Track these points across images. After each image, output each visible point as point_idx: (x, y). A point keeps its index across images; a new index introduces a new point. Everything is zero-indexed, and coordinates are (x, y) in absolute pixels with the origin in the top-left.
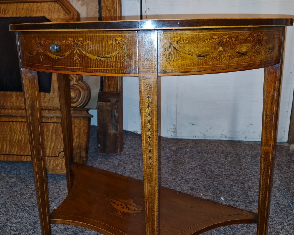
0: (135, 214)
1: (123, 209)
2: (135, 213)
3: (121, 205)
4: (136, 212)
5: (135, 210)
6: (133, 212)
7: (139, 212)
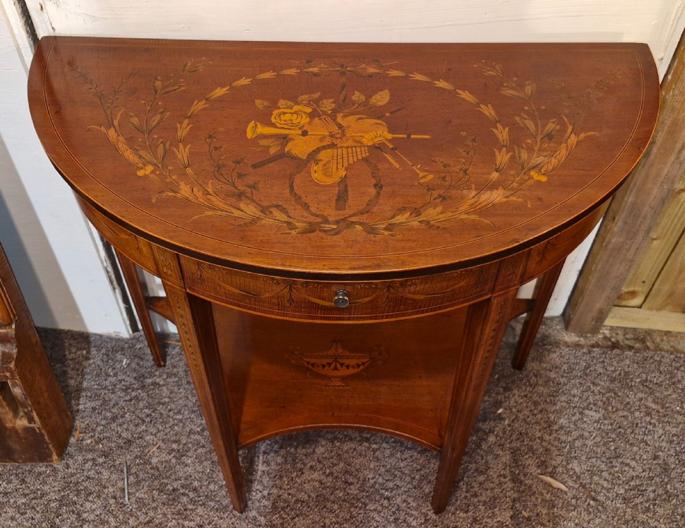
0: (363, 373)
1: (336, 371)
2: (362, 371)
4: (361, 367)
5: (358, 366)
6: (356, 370)
7: (366, 365)
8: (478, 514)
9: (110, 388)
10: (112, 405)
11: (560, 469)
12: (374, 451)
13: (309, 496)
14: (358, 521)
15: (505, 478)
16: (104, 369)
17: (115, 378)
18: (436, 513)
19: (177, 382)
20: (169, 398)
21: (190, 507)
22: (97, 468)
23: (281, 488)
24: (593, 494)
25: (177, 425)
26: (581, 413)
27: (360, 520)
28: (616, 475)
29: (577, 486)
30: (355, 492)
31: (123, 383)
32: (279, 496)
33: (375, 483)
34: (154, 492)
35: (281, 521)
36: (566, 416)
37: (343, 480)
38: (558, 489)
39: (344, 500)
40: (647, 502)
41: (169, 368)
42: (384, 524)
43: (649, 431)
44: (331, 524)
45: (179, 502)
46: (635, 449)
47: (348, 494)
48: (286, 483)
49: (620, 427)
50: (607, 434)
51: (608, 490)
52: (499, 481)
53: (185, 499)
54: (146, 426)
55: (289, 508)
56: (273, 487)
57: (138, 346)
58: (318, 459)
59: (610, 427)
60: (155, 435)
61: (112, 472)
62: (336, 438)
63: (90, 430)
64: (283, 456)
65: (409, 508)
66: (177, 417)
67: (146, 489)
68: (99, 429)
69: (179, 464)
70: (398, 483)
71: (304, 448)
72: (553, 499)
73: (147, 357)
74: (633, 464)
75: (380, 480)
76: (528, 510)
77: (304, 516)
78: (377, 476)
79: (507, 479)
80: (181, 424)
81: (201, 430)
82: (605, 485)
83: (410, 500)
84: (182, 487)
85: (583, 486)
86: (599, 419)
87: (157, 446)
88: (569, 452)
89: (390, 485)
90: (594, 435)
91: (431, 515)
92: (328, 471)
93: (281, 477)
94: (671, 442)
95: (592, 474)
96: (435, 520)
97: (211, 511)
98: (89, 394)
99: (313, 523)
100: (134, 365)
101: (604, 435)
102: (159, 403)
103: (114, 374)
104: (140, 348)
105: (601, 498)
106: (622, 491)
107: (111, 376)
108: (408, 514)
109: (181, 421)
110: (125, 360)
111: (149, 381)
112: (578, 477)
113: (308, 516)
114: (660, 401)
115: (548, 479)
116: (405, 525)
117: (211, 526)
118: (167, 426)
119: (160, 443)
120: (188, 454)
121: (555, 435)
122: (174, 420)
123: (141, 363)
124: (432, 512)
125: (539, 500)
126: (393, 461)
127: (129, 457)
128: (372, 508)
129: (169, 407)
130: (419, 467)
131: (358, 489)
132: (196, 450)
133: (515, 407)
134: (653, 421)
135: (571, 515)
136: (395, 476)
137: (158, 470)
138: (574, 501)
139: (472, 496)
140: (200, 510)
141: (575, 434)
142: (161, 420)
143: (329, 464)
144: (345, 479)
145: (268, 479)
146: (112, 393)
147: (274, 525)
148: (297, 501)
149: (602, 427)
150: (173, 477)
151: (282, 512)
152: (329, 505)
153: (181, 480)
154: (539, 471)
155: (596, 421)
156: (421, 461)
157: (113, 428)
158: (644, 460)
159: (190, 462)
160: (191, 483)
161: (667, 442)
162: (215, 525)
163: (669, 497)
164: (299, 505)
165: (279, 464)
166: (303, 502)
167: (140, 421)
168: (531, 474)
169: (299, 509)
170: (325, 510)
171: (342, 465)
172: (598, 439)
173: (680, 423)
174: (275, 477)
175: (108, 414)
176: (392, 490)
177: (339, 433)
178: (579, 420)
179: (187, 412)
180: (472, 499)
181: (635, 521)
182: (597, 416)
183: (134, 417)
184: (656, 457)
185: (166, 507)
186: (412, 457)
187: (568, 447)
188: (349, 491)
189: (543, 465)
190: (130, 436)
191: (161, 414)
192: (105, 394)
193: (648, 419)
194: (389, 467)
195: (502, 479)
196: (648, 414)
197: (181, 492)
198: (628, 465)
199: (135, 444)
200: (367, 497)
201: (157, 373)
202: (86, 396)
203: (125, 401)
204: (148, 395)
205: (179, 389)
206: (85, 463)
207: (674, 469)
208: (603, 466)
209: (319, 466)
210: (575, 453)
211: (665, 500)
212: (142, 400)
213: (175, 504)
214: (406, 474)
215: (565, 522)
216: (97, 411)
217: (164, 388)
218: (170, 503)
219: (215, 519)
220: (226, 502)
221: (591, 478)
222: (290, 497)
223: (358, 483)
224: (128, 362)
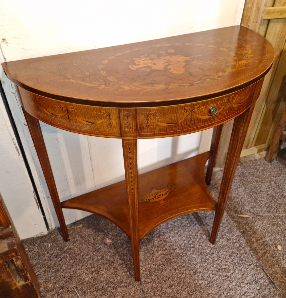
1: (159, 198)
3: (155, 197)
5: (166, 193)
7: (169, 192)
8: (227, 237)
9: (48, 259)
10: (53, 266)
11: (243, 211)
12: (177, 233)
13: (162, 261)
14: (187, 261)
15: (229, 220)
16: (41, 253)
17: (48, 254)
18: (213, 244)
19: (80, 243)
20: (79, 251)
21: (114, 291)
22: (60, 295)
23: (149, 264)
24: (258, 214)
25: (89, 260)
26: (237, 190)
27: (188, 260)
28: (260, 205)
29: (251, 214)
30: (179, 251)
31: (54, 254)
32: (150, 267)
33: (185, 244)
34: (94, 293)
35: (156, 277)
36: (233, 193)
37: (172, 249)
38: (246, 217)
39: (177, 256)
40: (275, 209)
41: (72, 240)
42: (197, 257)
43: (261, 187)
44: (178, 267)
45: (108, 291)
46: (260, 195)
47: (177, 253)
48: (150, 261)
49: (252, 190)
50: (249, 194)
51: (261, 211)
52: (228, 222)
53: (110, 289)
54: (75, 267)
55: (157, 270)
56: (145, 265)
57: (52, 237)
58: (157, 246)
59: (249, 191)
60: (81, 269)
61: (69, 294)
62: (160, 235)
63: (48, 281)
64: (143, 252)
65: (202, 247)
66: (88, 257)
67: (89, 294)
68: (52, 278)
69: (99, 276)
70: (193, 240)
71: (149, 245)
72: (247, 221)
73: (59, 239)
74: (263, 199)
75: (186, 242)
76: (241, 229)
77: (165, 270)
78: (184, 242)
79: (230, 221)
80: (91, 259)
81: (102, 257)
82: (259, 210)
83: (201, 244)
84: (106, 284)
85: (253, 213)
86: (244, 190)
87: (85, 273)
88: (242, 204)
89: (191, 242)
90: (246, 196)
91: (212, 245)
92: (164, 249)
93: (146, 260)
94: (269, 188)
95: (253, 208)
96: (214, 247)
97: (124, 288)
98: (39, 266)
99: (170, 270)
100: (55, 245)
101: (248, 194)
102: (76, 256)
103: (47, 253)
104: (54, 237)
105: (261, 214)
106: (265, 209)
107: (46, 254)
108: (204, 249)
109: (90, 258)
110: (50, 245)
111: (66, 248)
112: (250, 211)
113: (166, 269)
114: (258, 177)
115: (241, 216)
116: (205, 253)
117: (127, 294)
118: (85, 263)
119: (86, 271)
120: (101, 270)
121: (234, 201)
122: (87, 259)
123: (58, 243)
124: (211, 244)
125: (243, 224)
126: (186, 233)
127: (74, 283)
128: (189, 254)
129: (82, 255)
130: (197, 231)
131: (180, 249)
132: (104, 267)
133: (216, 197)
134: (260, 184)
135: (255, 224)
136: (191, 238)
137: (91, 283)
138: (253, 219)
139: (222, 232)
140: (119, 290)
141: (240, 198)
142: (81, 262)
143: (163, 246)
144: (173, 248)
145: (142, 263)
146: (50, 261)
147: (155, 280)
148: (159, 266)
149: (246, 192)
150: (99, 282)
151: (155, 273)
152: (172, 261)
153: (103, 282)
154: (237, 214)
155: (243, 191)
156: (196, 229)
157: (59, 275)
158: (265, 197)
159: (104, 272)
160: (109, 281)
161: (268, 188)
162: (129, 293)
163: (280, 205)
164: (160, 267)
165: (143, 255)
166: (161, 265)
167: (71, 267)
168: (235, 216)
169: (161, 268)
170: (172, 263)
171: (168, 244)
172: (248, 196)
173: (268, 181)
174: (144, 261)
175: (54, 270)
176: (192, 243)
177: (160, 233)
178: (238, 192)
179: (91, 253)
180: (222, 233)
181: (275, 217)
182: (243, 189)
183: (67, 266)
184: (268, 195)
185: (103, 296)
186: (192, 229)
187: (240, 203)
188: (177, 252)
189: (236, 212)
190: (70, 275)
191: (79, 259)
192: (47, 263)
193: (258, 183)
194: (186, 236)
195: (228, 221)
196: (257, 182)
197: (107, 286)
198: (261, 200)
199: (74, 277)
200: (185, 250)
201: (68, 244)
202: (38, 267)
203: (59, 261)
204: (69, 254)
205: (82, 245)
206: (53, 296)
207: (275, 196)
208: (255, 204)
209: (159, 249)
210: (244, 203)
211: (279, 206)
212: (67, 257)
213: (107, 293)
214: (194, 236)
215: (256, 227)
216: (47, 272)
217: (75, 248)
218: (104, 293)
219: (128, 290)
220: (129, 281)
221: (254, 209)
222: (155, 266)
223: (178, 247)
224: (52, 245)
